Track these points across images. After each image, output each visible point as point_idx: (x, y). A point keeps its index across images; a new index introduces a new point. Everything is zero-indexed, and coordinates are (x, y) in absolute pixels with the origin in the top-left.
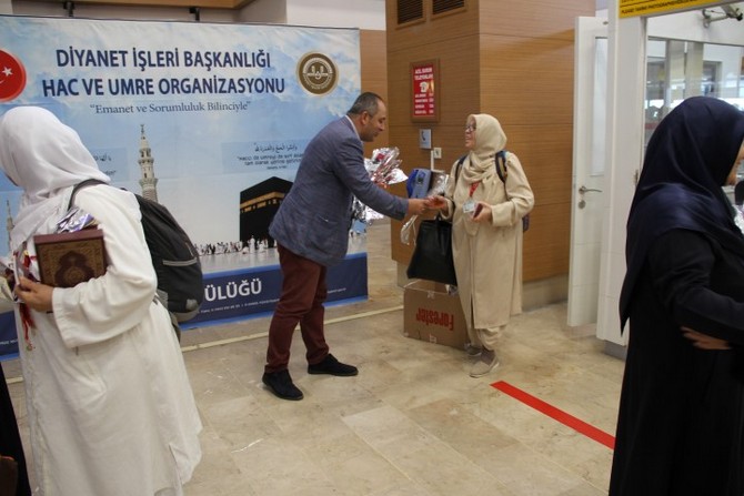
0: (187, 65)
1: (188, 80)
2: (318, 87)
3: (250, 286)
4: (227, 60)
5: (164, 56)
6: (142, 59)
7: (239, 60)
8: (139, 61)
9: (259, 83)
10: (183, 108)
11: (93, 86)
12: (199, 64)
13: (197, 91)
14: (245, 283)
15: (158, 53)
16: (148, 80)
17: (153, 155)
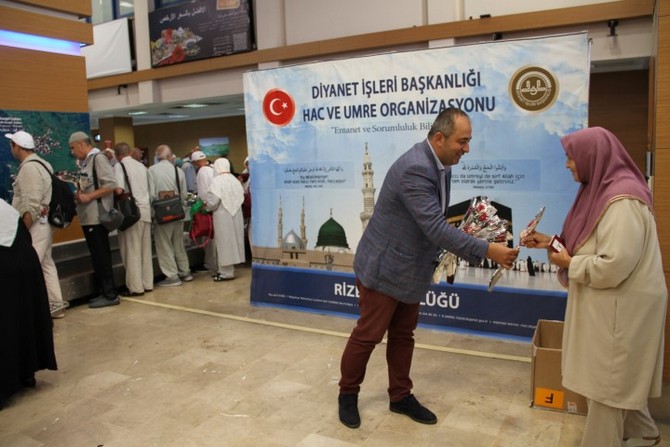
0: (403, 90)
1: (403, 103)
2: (533, 103)
3: (448, 299)
4: (439, 83)
5: (384, 84)
6: (369, 88)
7: (450, 81)
8: (367, 90)
9: (469, 103)
10: (399, 128)
11: (334, 112)
12: (414, 88)
13: (411, 112)
14: (443, 295)
15: (381, 81)
16: (372, 105)
17: (373, 168)
